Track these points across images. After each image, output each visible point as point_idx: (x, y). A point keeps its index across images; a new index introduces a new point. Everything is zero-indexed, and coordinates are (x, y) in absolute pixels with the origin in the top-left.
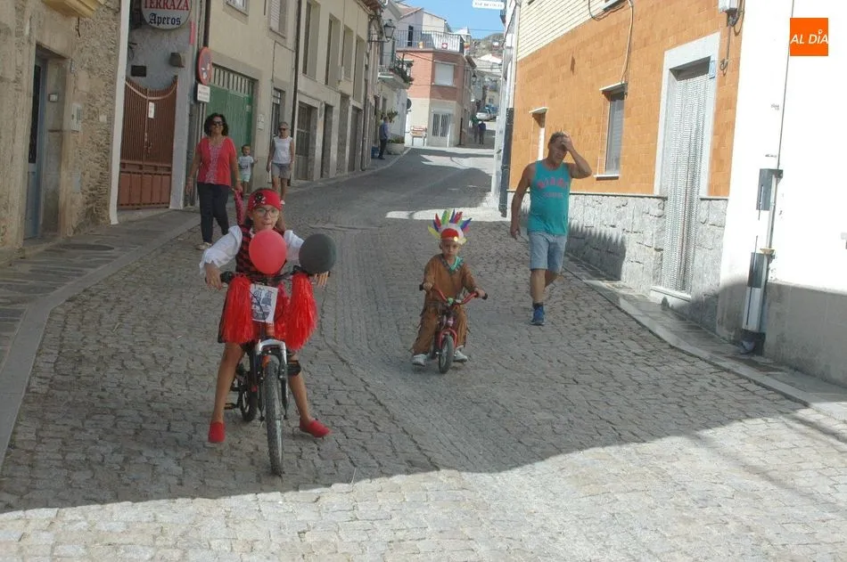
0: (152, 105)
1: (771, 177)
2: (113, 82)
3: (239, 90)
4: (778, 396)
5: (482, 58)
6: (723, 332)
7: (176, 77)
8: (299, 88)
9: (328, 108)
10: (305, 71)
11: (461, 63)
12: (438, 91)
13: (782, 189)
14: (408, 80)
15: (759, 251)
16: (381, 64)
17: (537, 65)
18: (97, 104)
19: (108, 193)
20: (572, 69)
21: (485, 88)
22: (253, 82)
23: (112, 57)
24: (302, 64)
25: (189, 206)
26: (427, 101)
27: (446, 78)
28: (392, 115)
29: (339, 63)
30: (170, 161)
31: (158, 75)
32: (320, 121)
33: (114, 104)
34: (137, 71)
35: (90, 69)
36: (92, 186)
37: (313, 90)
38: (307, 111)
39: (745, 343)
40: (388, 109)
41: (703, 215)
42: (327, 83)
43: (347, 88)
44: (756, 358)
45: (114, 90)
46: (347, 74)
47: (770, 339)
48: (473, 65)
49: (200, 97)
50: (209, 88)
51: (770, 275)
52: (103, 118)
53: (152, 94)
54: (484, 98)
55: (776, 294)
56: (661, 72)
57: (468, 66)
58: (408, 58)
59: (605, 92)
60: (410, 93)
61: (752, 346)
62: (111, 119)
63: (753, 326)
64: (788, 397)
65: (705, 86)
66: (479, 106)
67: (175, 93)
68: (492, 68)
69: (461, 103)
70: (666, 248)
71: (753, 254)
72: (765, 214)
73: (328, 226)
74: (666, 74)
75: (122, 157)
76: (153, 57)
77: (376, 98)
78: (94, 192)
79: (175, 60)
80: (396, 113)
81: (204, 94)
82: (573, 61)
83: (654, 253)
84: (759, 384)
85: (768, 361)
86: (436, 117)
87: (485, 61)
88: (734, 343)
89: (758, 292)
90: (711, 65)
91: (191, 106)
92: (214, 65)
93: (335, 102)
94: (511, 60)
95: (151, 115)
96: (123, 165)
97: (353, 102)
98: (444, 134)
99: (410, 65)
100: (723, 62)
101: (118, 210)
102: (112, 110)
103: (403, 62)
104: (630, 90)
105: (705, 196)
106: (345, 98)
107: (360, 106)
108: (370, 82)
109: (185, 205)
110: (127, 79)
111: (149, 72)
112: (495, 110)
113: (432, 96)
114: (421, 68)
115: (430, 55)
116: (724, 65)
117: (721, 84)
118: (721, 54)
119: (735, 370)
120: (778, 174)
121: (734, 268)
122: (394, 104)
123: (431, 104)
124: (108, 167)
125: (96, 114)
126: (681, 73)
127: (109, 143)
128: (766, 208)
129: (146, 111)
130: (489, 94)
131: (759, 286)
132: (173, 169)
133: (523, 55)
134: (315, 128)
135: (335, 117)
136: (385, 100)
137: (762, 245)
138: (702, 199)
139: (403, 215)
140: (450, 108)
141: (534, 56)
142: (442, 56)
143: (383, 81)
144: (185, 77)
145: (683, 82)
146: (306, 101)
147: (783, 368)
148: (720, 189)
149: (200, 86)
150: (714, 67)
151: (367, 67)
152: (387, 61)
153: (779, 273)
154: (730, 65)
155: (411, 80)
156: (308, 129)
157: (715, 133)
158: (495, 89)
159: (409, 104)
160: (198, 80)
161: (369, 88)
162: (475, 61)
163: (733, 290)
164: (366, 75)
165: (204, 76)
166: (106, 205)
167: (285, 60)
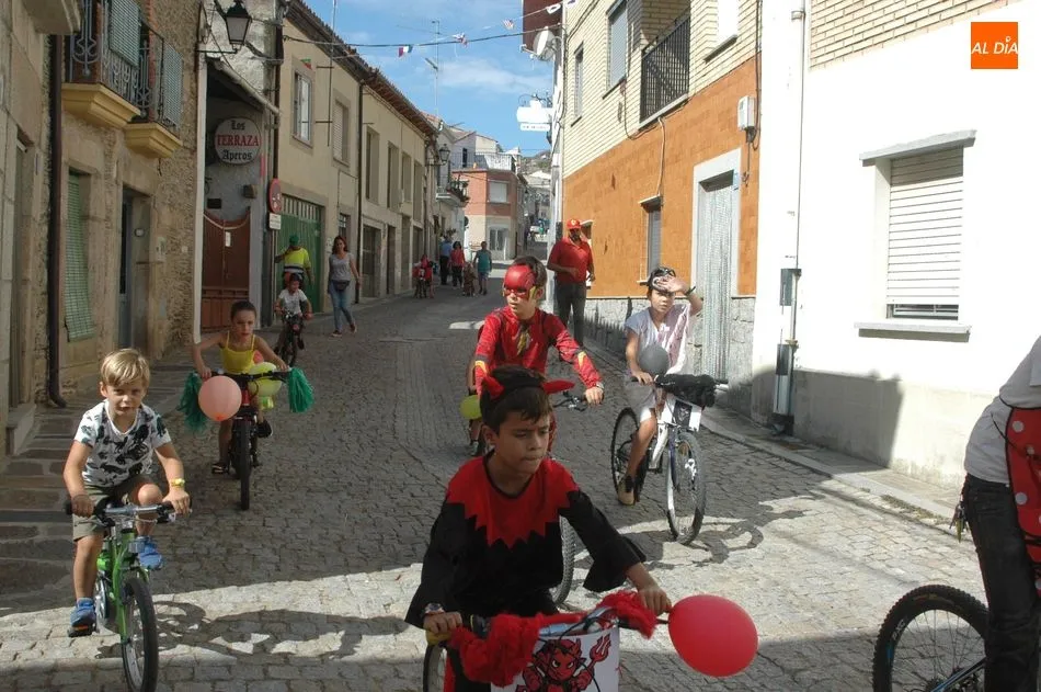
0: (228, 235)
1: (790, 276)
2: (192, 216)
3: (308, 216)
4: (805, 471)
5: (534, 175)
6: (757, 417)
7: (249, 208)
8: (363, 212)
9: (391, 229)
10: (368, 197)
11: (513, 181)
12: (493, 209)
13: (802, 287)
14: (464, 199)
15: (784, 343)
16: (438, 185)
17: (580, 182)
18: (179, 237)
19: (192, 317)
20: (613, 185)
21: (537, 204)
22: (320, 209)
23: (191, 192)
24: (366, 189)
25: (266, 327)
26: (483, 217)
27: (500, 195)
28: (451, 232)
29: (399, 187)
30: (247, 285)
31: (232, 206)
32: (384, 242)
33: (193, 235)
34: (212, 204)
35: (171, 205)
36: (177, 312)
37: (376, 213)
38: (372, 233)
39: (776, 426)
40: (447, 228)
41: (735, 312)
42: (388, 206)
43: (408, 209)
44: (788, 439)
45: (193, 222)
46: (407, 197)
47: (798, 421)
48: (525, 182)
49: (273, 225)
50: (279, 217)
51: (795, 363)
52: (184, 249)
53: (230, 224)
54: (537, 211)
55: (801, 380)
56: (691, 185)
57: (519, 183)
58: (463, 179)
59: (642, 204)
60: (467, 211)
61: (783, 428)
62: (191, 250)
63: (782, 409)
64: (814, 471)
65: (730, 196)
66: (533, 220)
67: (249, 222)
68: (543, 184)
69: (515, 218)
70: (705, 344)
71: (779, 345)
72: (788, 309)
73: (396, 339)
74: (696, 186)
75: (203, 283)
76: (228, 188)
77: (436, 218)
78: (179, 318)
79: (248, 192)
80: (455, 231)
81: (276, 222)
82: (614, 179)
83: (694, 349)
84: (789, 461)
85: (798, 440)
86: (492, 233)
87: (537, 177)
88: (769, 426)
89: (785, 379)
90: (735, 177)
91: (265, 234)
92: (283, 195)
93: (397, 222)
94: (558, 177)
95: (228, 244)
96: (204, 291)
97: (413, 223)
98: (501, 248)
99: (465, 185)
100: (745, 174)
101: (202, 333)
102: (193, 241)
103: (459, 183)
104: (665, 202)
105: (735, 295)
106: (406, 219)
107: (421, 226)
108: (429, 203)
109: (262, 326)
110: (205, 212)
111: (224, 203)
112: (548, 223)
113: (487, 213)
114: (475, 188)
115: (485, 175)
116: (746, 177)
117: (744, 194)
118: (742, 168)
119: (767, 450)
120: (797, 272)
121: (763, 358)
122: (452, 222)
123: (487, 221)
124: (191, 293)
125: (178, 245)
126: (711, 185)
127: (191, 271)
128: (788, 303)
129: (223, 241)
130: (541, 208)
131: (786, 374)
132: (250, 293)
133: (569, 172)
134: (380, 248)
135: (398, 237)
136: (443, 219)
137: (787, 336)
138: (733, 298)
139: (465, 325)
140: (505, 223)
141: (578, 174)
142: (495, 176)
143: (441, 201)
144: (258, 207)
145: (712, 193)
146: (370, 223)
147: (811, 446)
148: (748, 288)
149: (271, 215)
150: (737, 179)
151: (425, 189)
152: (444, 181)
153: (804, 361)
154: (750, 177)
155: (468, 199)
156: (374, 249)
157: (742, 238)
158: (547, 204)
159: (466, 220)
160: (270, 210)
161: (429, 209)
162: (526, 177)
163: (764, 378)
164: (425, 196)
165: (275, 206)
166: (190, 329)
167: (349, 186)
